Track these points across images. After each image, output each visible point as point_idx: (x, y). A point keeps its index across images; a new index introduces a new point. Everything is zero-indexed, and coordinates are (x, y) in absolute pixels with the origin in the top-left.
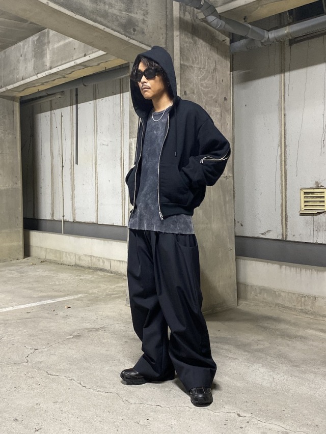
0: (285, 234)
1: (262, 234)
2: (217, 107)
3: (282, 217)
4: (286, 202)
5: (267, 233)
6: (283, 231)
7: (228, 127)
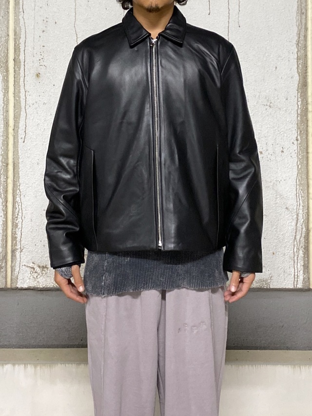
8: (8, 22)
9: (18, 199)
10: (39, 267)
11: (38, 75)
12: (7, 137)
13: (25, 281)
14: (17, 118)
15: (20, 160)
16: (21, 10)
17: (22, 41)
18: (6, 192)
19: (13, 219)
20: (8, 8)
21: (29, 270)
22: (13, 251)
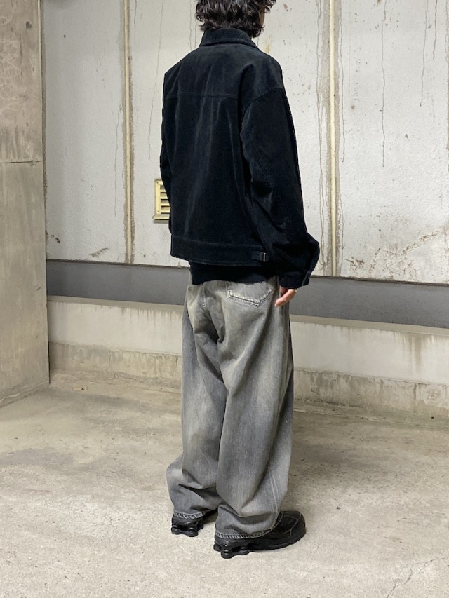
0: (130, 254)
1: (93, 255)
2: (14, 39)
3: (126, 225)
4: (132, 202)
5: (101, 253)
6: (127, 249)
7: (34, 74)
8: (329, 65)
9: (339, 207)
10: (357, 261)
11: (353, 107)
12: (330, 157)
13: (347, 272)
14: (337, 142)
15: (340, 176)
16: (339, 55)
17: (340, 80)
18: (331, 201)
19: (336, 222)
20: (330, 54)
21: (349, 263)
22: (337, 248)
